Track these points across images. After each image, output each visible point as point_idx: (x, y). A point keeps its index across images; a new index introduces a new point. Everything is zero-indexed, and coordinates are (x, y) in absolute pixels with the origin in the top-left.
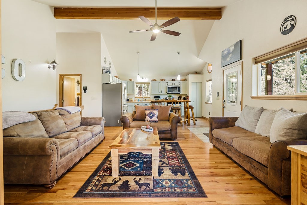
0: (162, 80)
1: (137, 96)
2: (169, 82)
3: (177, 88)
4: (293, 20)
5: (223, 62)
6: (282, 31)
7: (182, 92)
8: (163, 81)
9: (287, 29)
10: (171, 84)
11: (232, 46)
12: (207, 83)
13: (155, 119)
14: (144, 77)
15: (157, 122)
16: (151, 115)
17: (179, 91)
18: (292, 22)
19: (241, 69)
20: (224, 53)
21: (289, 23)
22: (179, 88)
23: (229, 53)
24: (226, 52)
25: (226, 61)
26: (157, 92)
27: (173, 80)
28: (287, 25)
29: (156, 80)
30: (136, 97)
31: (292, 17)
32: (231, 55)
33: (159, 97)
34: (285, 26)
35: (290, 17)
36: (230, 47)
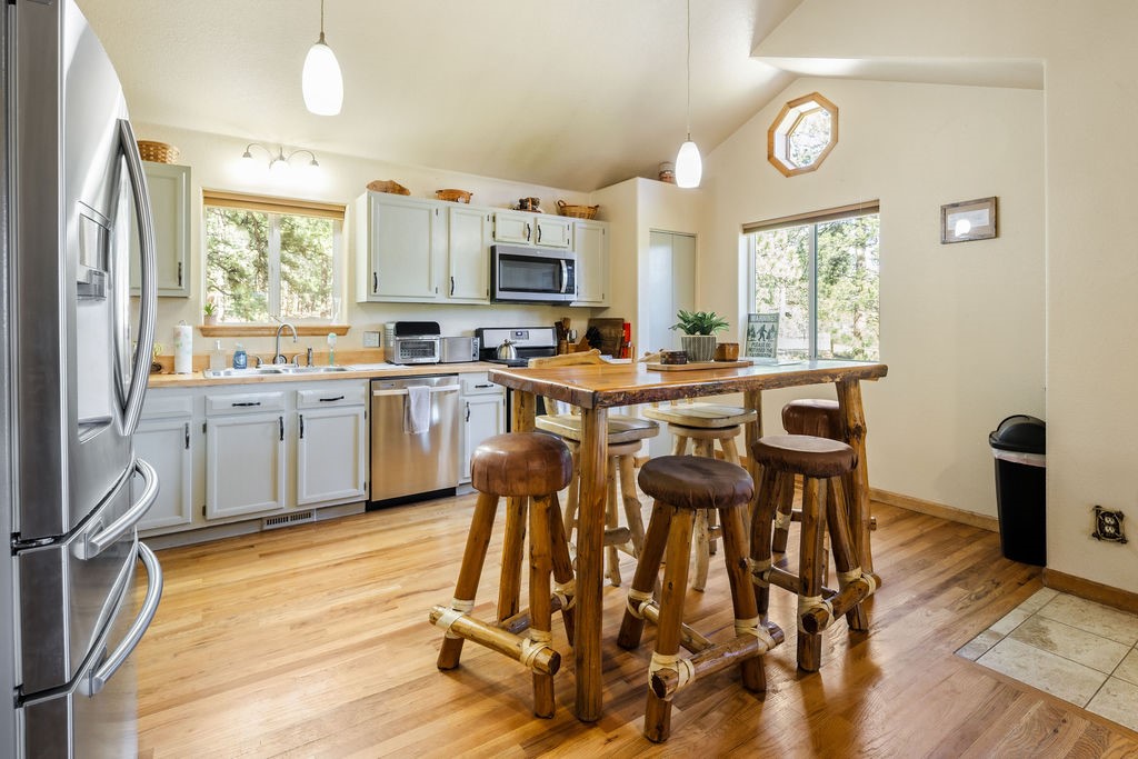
0: (452, 195)
1: (218, 322)
2: (501, 214)
3: (558, 262)
7: (584, 293)
8: (461, 204)
10: (513, 233)
12: (743, 239)
14: (265, 145)
17: (570, 289)
22: (571, 263)
26: (416, 288)
27: (523, 206)
29: (402, 191)
30: (206, 332)
33: (433, 328)
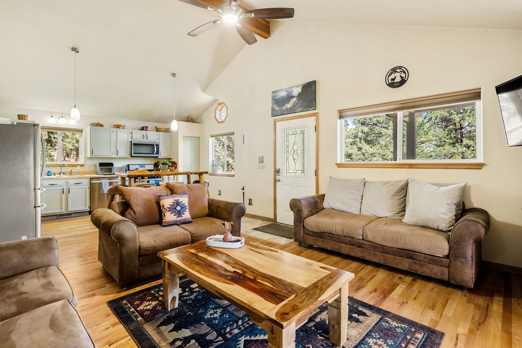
0: (118, 127)
2: (134, 132)
3: (153, 145)
4: (404, 72)
5: (276, 108)
6: (388, 83)
7: (163, 154)
8: (121, 129)
9: (395, 81)
10: (138, 137)
11: (298, 86)
12: (211, 139)
13: (187, 215)
14: (57, 114)
15: (190, 222)
16: (179, 208)
17: (158, 153)
18: (403, 75)
19: (314, 124)
20: (278, 94)
21: (398, 75)
22: (158, 145)
23: (290, 97)
24: (283, 94)
25: (285, 108)
26: (106, 153)
27: (142, 129)
28: (395, 77)
29: (102, 126)
31: (403, 68)
32: (294, 100)
33: (112, 165)
34: (392, 76)
35: (400, 68)
36: (294, 87)
